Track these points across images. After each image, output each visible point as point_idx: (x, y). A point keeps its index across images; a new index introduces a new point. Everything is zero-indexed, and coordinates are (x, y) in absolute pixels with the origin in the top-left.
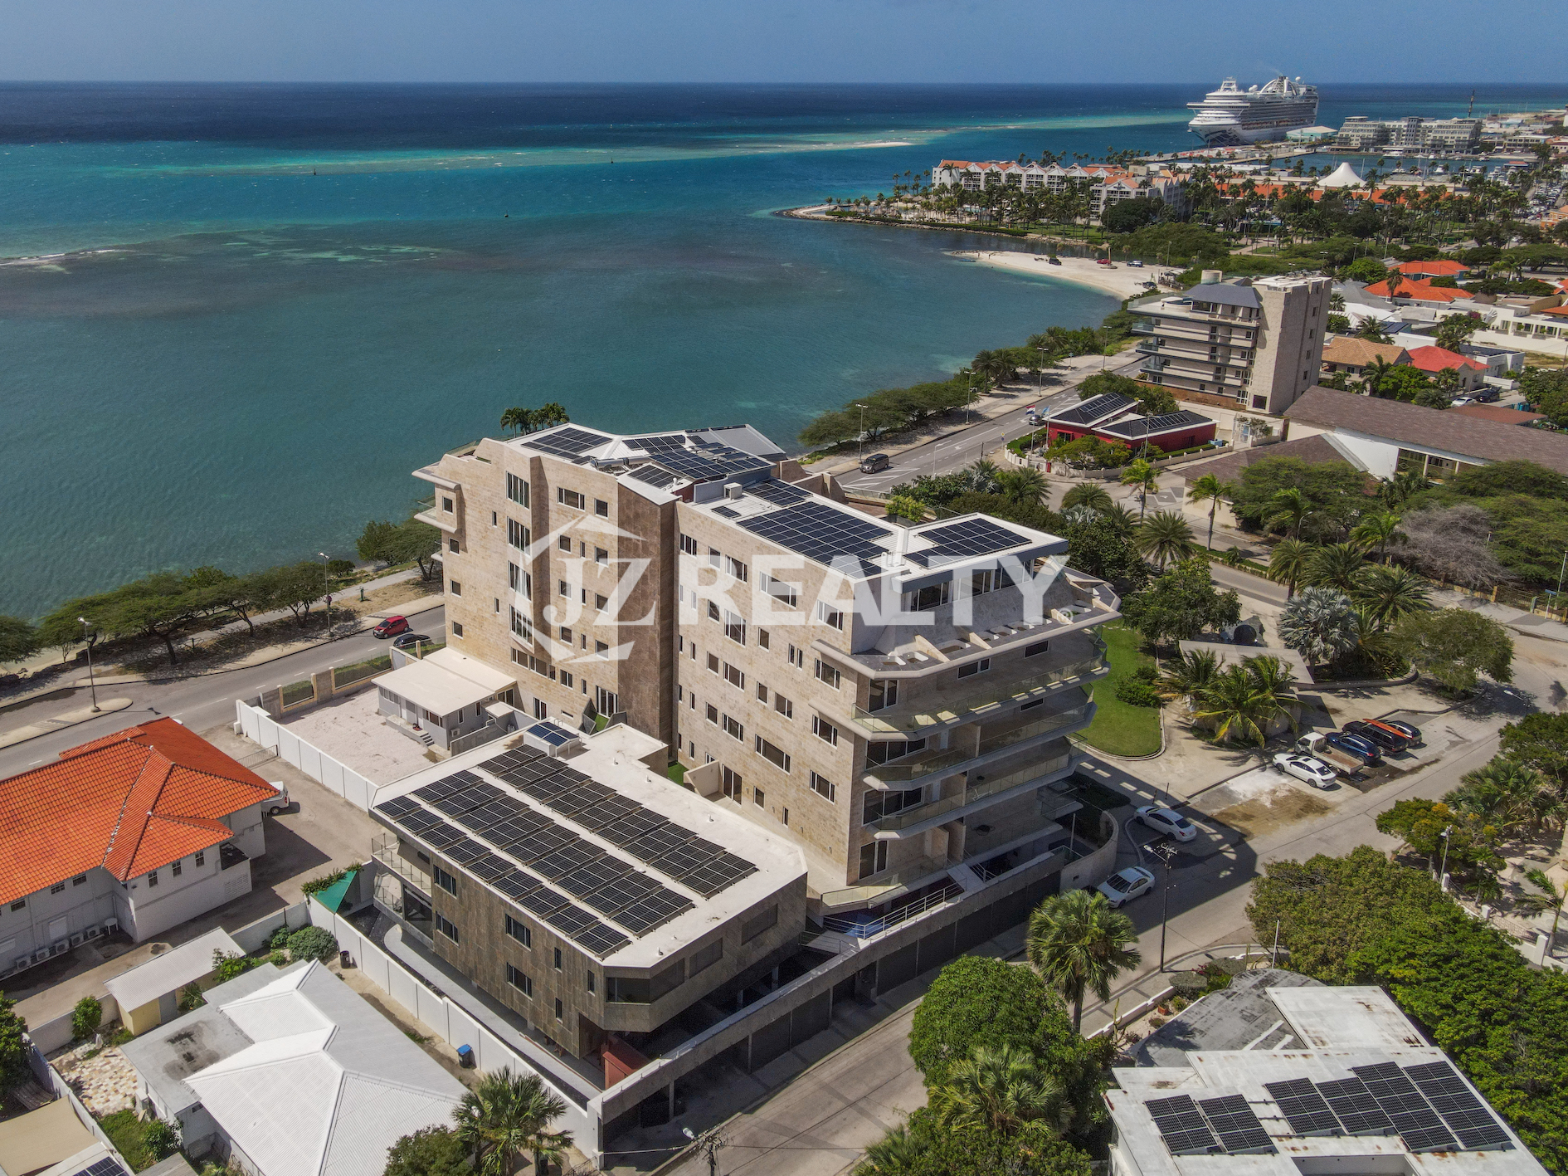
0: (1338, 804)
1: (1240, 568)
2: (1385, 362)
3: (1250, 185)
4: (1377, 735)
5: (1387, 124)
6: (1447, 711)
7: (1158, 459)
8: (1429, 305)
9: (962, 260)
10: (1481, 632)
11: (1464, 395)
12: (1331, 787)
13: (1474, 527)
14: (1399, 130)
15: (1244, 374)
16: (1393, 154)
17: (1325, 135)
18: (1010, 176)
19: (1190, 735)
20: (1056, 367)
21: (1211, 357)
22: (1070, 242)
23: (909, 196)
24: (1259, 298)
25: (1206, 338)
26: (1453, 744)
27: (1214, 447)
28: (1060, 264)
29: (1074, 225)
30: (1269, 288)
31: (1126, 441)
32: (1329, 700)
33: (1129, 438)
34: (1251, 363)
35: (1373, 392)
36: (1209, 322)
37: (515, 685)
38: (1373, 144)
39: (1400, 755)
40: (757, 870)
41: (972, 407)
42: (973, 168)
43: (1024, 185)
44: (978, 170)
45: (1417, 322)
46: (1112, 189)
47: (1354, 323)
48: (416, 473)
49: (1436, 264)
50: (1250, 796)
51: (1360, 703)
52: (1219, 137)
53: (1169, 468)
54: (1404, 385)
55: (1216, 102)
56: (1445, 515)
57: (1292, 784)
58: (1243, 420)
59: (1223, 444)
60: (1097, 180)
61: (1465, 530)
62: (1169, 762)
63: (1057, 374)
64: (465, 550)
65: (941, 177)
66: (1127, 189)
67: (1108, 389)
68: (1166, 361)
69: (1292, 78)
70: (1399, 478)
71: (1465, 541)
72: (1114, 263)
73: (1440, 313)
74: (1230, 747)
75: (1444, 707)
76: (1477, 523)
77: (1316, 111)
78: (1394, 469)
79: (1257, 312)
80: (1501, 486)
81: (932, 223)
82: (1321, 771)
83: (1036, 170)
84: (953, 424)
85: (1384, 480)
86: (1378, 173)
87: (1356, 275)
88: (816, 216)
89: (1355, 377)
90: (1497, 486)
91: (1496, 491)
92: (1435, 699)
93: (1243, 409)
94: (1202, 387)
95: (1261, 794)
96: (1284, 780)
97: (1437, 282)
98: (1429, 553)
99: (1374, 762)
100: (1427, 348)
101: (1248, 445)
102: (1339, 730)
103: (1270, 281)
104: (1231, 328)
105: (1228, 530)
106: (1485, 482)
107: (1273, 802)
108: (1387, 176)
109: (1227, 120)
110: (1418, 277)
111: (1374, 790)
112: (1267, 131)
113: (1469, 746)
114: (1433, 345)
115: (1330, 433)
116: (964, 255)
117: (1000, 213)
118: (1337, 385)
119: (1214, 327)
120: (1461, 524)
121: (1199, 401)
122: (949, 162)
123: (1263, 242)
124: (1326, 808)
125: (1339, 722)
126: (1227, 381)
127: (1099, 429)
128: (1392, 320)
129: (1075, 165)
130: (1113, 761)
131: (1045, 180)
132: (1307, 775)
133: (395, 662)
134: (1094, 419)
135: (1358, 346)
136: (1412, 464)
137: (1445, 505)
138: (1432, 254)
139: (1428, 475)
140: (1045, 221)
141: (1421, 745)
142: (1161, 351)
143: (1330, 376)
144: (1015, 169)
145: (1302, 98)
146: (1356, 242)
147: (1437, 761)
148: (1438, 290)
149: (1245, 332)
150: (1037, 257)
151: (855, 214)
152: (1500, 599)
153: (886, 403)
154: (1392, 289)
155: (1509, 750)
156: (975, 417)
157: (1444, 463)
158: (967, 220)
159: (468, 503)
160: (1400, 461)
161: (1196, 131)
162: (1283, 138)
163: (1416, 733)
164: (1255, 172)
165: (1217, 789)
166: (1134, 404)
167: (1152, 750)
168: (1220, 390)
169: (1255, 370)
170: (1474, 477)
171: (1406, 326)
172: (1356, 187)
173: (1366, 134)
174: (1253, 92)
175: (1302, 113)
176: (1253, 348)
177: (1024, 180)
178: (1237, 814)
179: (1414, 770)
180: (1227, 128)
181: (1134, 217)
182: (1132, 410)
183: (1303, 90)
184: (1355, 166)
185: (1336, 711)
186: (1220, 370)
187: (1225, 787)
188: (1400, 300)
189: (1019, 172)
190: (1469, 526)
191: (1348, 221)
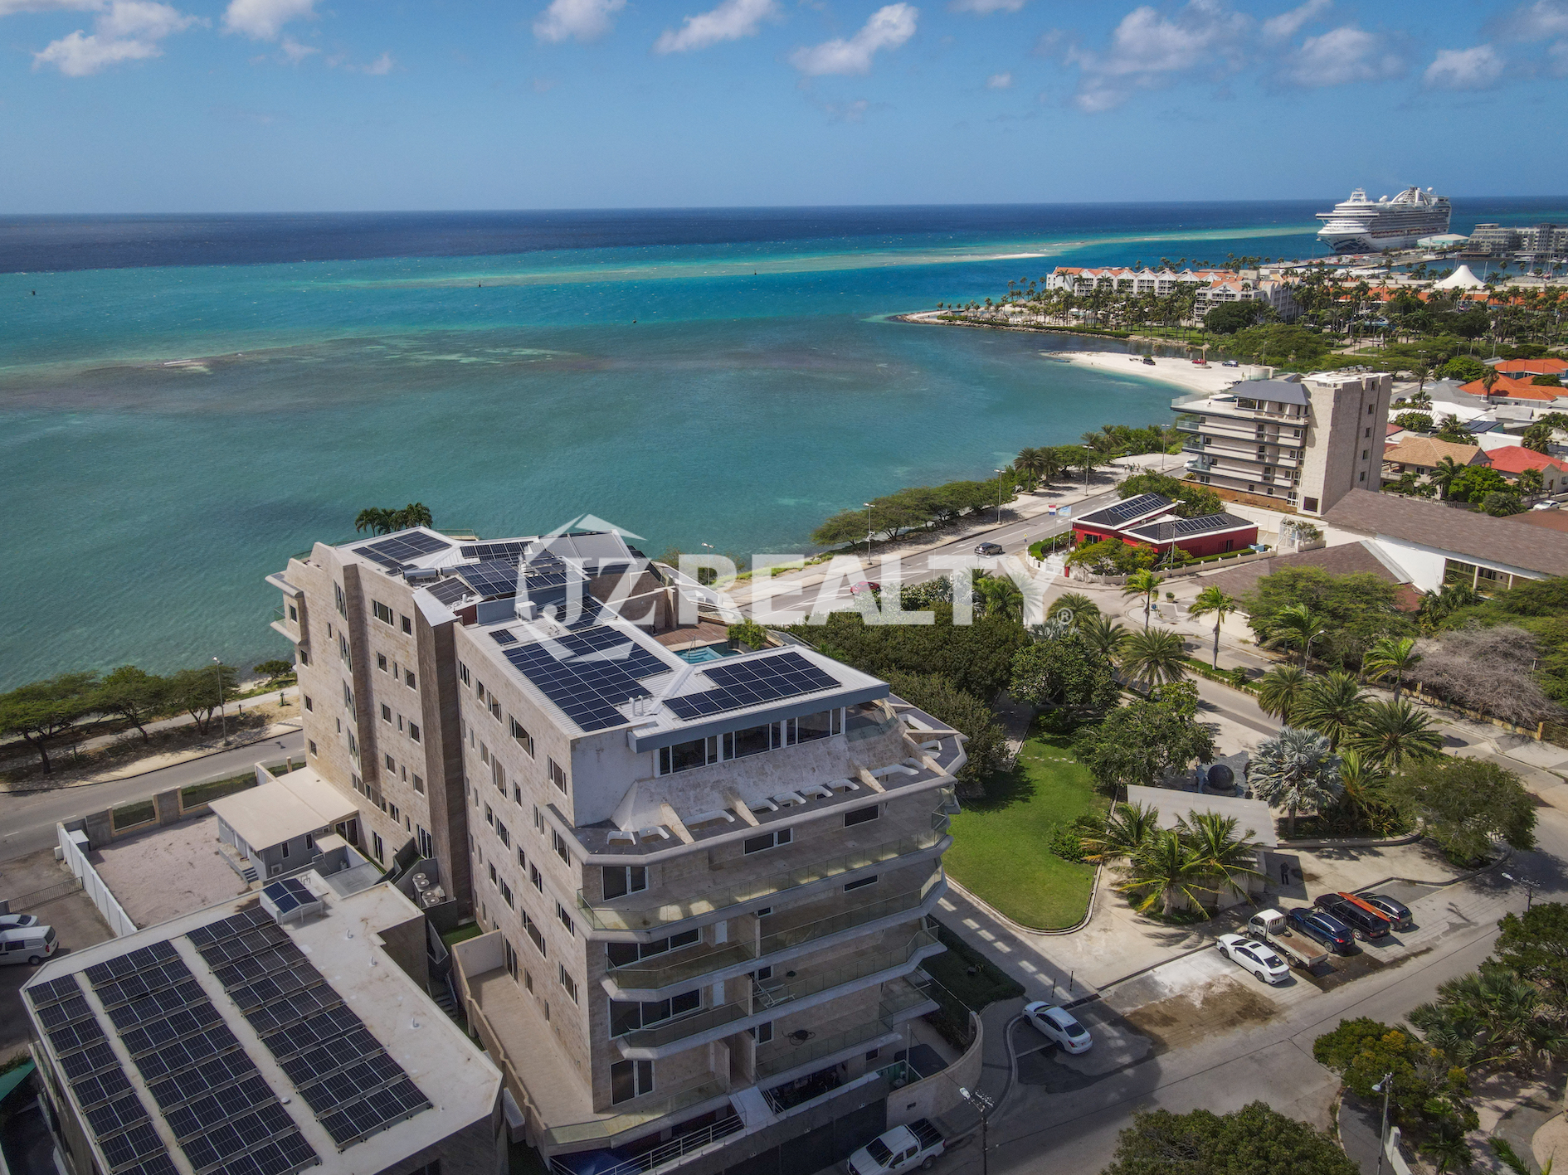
0: (1288, 1008)
1: (1246, 691)
2: (1456, 463)
3: (1364, 288)
4: (1352, 914)
5: (1518, 230)
6: (1454, 881)
7: (1188, 565)
8: (1528, 404)
9: (1060, 360)
10: (1494, 790)
11: (1549, 498)
12: (1284, 982)
13: (1517, 652)
14: (1532, 236)
15: (1294, 474)
16: (1524, 259)
17: (1457, 242)
18: (1122, 282)
19: (1125, 902)
20: (1114, 466)
21: (1260, 457)
22: (1173, 343)
23: (1022, 301)
24: (1307, 394)
25: (1253, 437)
26: (1454, 927)
27: (1254, 552)
28: (1154, 364)
29: (1180, 327)
30: (1319, 384)
31: (1153, 545)
32: (1308, 861)
33: (1156, 542)
34: (1301, 463)
35: (1445, 496)
36: (1255, 420)
37: (357, 814)
38: (1504, 250)
39: (1381, 940)
40: (430, 1106)
41: (1007, 506)
42: (1086, 274)
43: (1135, 290)
44: (1090, 276)
45: (1511, 421)
46: (1217, 292)
47: (1437, 421)
48: (269, 579)
49: (1541, 362)
50: (1177, 991)
51: (1344, 867)
52: (1348, 246)
53: (1200, 574)
54: (1477, 487)
55: (1345, 213)
56: (1485, 637)
57: (1234, 976)
58: (1291, 523)
59: (1265, 549)
60: (1205, 284)
61: (1506, 655)
62: (1089, 938)
63: (1111, 473)
64: (311, 663)
65: (1054, 282)
66: (1232, 292)
67: (1150, 489)
68: (1214, 460)
69: (1423, 189)
70: (1445, 591)
71: (1505, 669)
72: (1209, 363)
73: (1538, 412)
74: (1168, 921)
75: (1449, 876)
76: (1521, 647)
77: (1448, 220)
78: (1441, 581)
79: (1305, 410)
80: (1555, 605)
81: (1038, 326)
82: (1272, 962)
83: (1147, 275)
84: (984, 523)
85: (1429, 593)
86: (1500, 276)
87: (1452, 373)
88: (927, 320)
89: (1425, 479)
90: (1551, 605)
91: (1550, 610)
92: (1440, 865)
93: (1294, 512)
94: (1251, 488)
95: (1193, 988)
96: (1227, 971)
97: (1539, 381)
98: (1460, 682)
99: (1347, 950)
100: (1510, 449)
101: (1295, 550)
102: (1307, 904)
103: (1322, 377)
104: (1278, 426)
105: (1246, 647)
106: (1536, 599)
107: (1206, 1001)
108: (1509, 278)
109: (1355, 229)
110: (1520, 375)
111: (1338, 989)
112: (1397, 240)
113: (1474, 932)
114: (1518, 445)
115: (1370, 539)
116: (1060, 355)
117: (1106, 317)
118: (1405, 487)
119: (1261, 425)
120: (1501, 648)
121: (1248, 503)
122: (1064, 269)
123: (1367, 343)
124: (1271, 1012)
125: (1314, 891)
126: (1277, 482)
127: (1126, 532)
128: (1483, 419)
129: (1187, 270)
130: (1022, 934)
131: (1156, 285)
132: (1254, 966)
133: (260, 779)
134: (1124, 521)
135: (1429, 446)
136: (1461, 576)
137: (1488, 625)
138: (1539, 353)
139: (1478, 588)
140: (1148, 323)
141: (1411, 927)
142: (1207, 450)
143: (1397, 477)
144: (1126, 275)
145: (1433, 207)
146: (1460, 341)
147: (1428, 950)
148: (1539, 388)
149: (1293, 430)
150: (1132, 357)
151: (965, 318)
152: (1547, 737)
153: (907, 502)
154: (1489, 388)
155: (1508, 951)
156: (1010, 516)
157: (1498, 577)
158: (1074, 323)
159: (310, 612)
160: (1447, 572)
161: (1325, 239)
162: (1414, 246)
163: (1405, 913)
164: (1373, 277)
165: (1139, 980)
166: (1174, 505)
167: (1070, 923)
168: (1270, 492)
169: (1305, 470)
170: (1524, 593)
171: (1498, 426)
172: (1474, 288)
173: (1497, 240)
174: (1383, 202)
175: (1431, 221)
176: (1303, 447)
177: (1135, 284)
178: (1156, 1017)
179: (1396, 962)
180: (1356, 237)
181: (1236, 319)
182: (1170, 512)
183: (1434, 200)
184: (1474, 270)
185: (1314, 878)
186: (1269, 470)
187: (1150, 977)
188: (1497, 399)
189: (1131, 278)
190: (1510, 651)
191: (1455, 321)
